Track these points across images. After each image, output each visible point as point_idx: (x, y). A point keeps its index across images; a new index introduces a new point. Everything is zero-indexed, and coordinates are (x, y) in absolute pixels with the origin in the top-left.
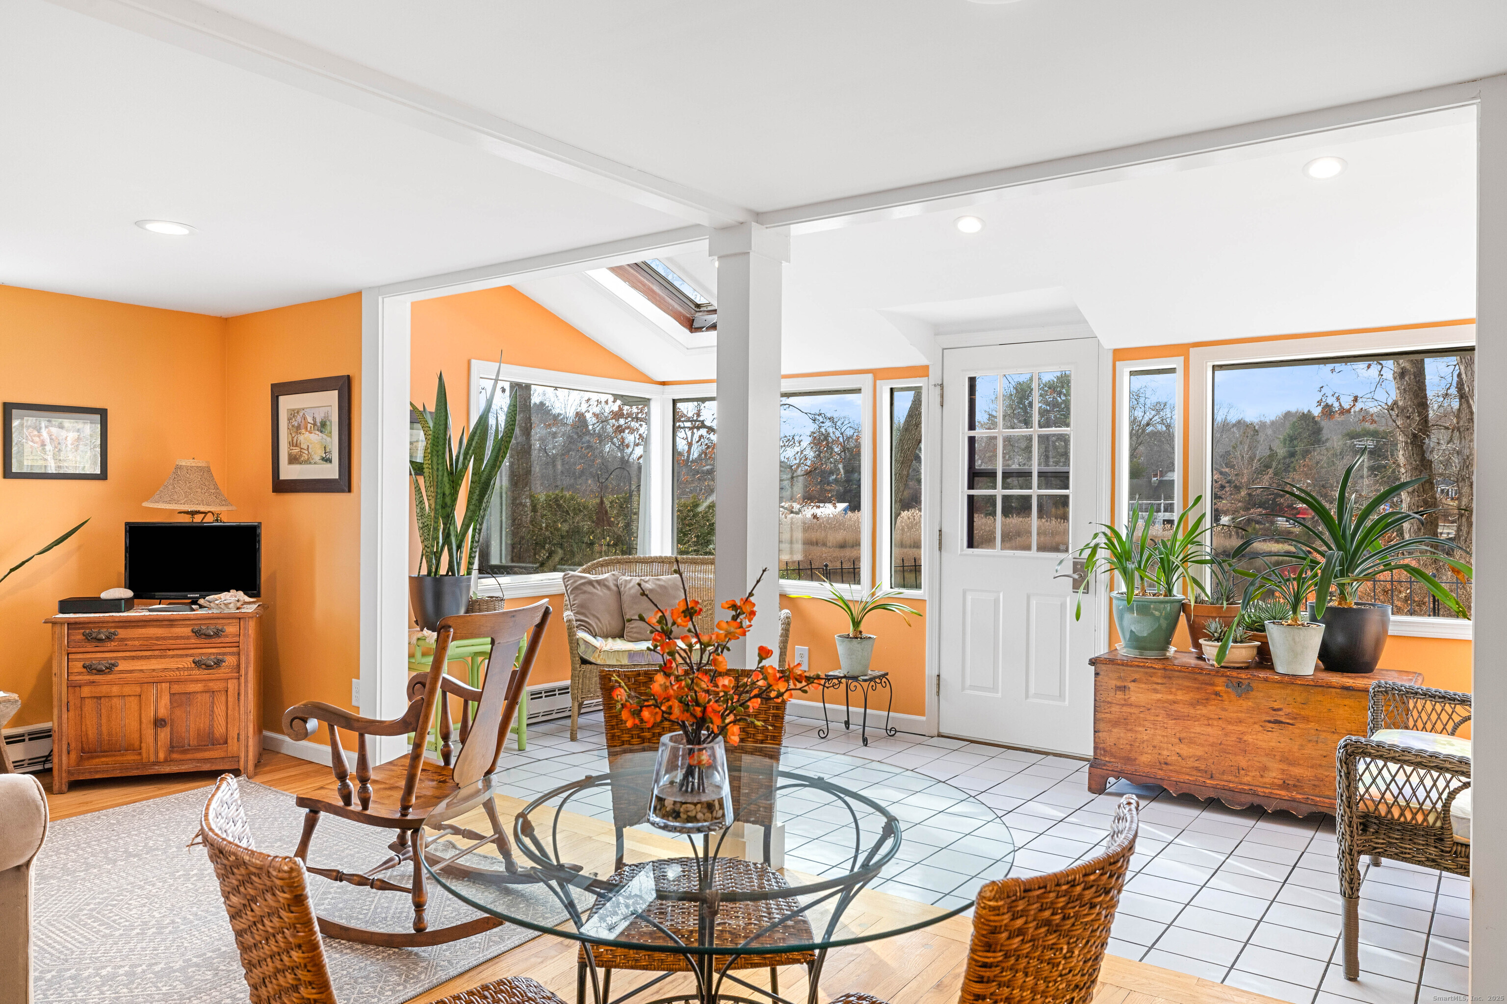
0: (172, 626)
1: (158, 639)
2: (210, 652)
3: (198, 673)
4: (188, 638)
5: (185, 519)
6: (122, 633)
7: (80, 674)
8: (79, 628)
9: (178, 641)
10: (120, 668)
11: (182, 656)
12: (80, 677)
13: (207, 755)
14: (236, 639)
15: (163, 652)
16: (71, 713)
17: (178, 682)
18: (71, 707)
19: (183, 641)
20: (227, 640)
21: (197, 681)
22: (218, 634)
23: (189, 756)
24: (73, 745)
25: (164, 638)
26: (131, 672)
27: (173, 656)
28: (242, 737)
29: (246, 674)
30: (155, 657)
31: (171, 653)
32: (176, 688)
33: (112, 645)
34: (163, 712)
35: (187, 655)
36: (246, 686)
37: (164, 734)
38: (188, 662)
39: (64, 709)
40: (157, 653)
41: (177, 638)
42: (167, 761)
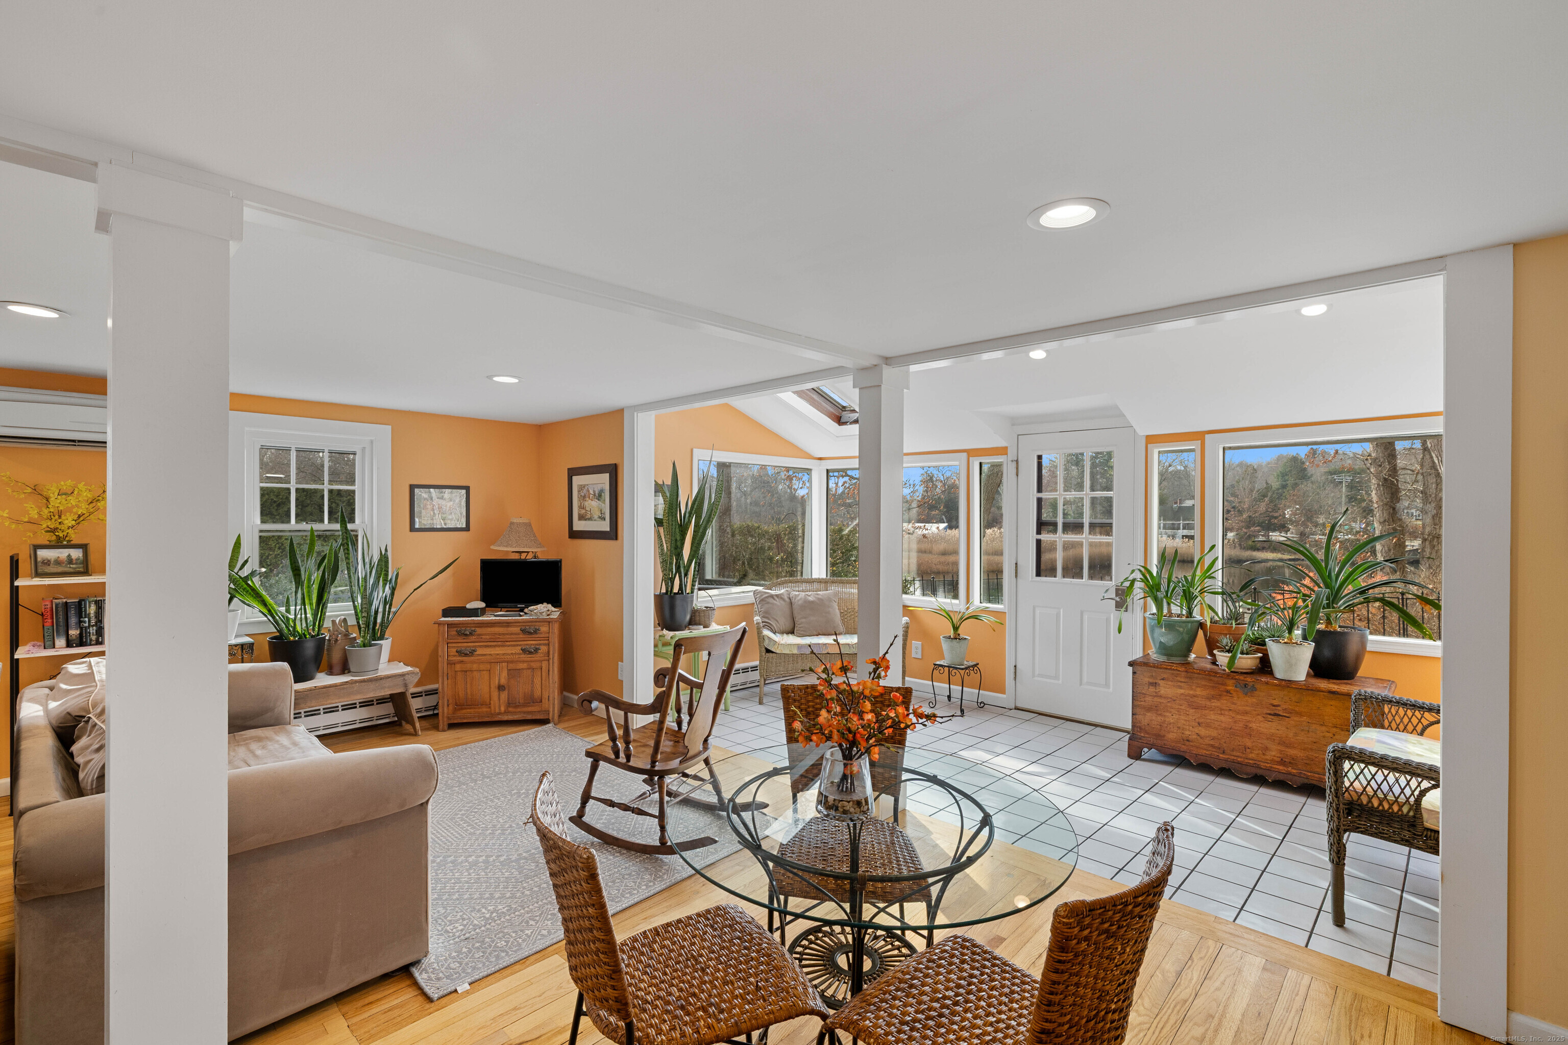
0: (508, 626)
1: (500, 634)
2: (531, 643)
3: (524, 657)
4: (518, 634)
5: (515, 557)
6: (479, 631)
7: (454, 656)
8: (454, 627)
9: (512, 636)
10: (477, 653)
11: (514, 646)
12: (455, 658)
13: (530, 709)
14: (547, 635)
15: (503, 643)
16: (449, 681)
17: (512, 662)
18: (450, 677)
19: (515, 636)
20: (542, 636)
21: (524, 662)
22: (536, 631)
23: (519, 710)
24: (451, 701)
25: (504, 634)
26: (484, 655)
27: (509, 646)
28: (551, 699)
29: (553, 658)
30: (499, 646)
31: (508, 643)
32: (511, 666)
33: (473, 638)
34: (503, 681)
35: (517, 645)
36: (553, 665)
37: (504, 695)
38: (518, 650)
39: (445, 678)
40: (499, 643)
41: (512, 634)
42: (506, 712)
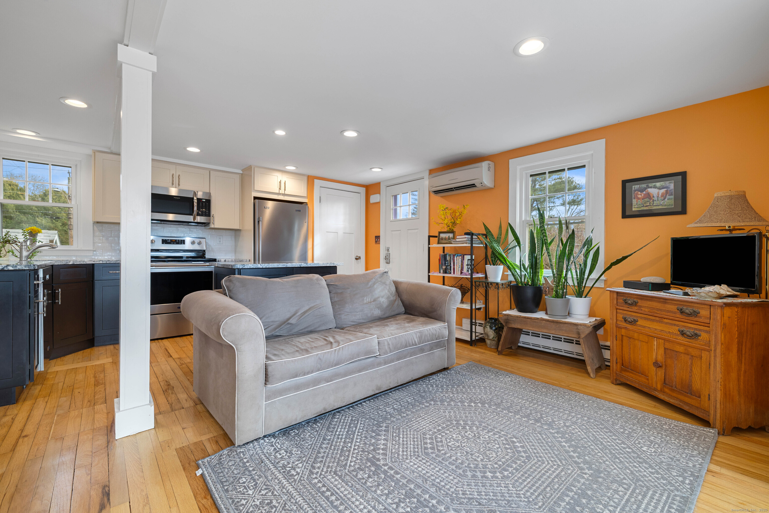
0: (665, 303)
1: (658, 309)
2: (690, 327)
3: (681, 339)
4: (675, 313)
6: (640, 303)
7: (622, 321)
8: (623, 296)
9: (669, 314)
10: (638, 323)
11: (671, 324)
12: (621, 323)
13: (687, 399)
14: (707, 321)
15: (661, 319)
16: (618, 342)
17: (669, 341)
18: (618, 339)
19: (671, 314)
20: (701, 320)
21: (680, 344)
22: (695, 314)
23: (674, 395)
24: (618, 360)
25: (661, 310)
26: (644, 327)
27: (667, 323)
28: (712, 398)
29: (715, 350)
30: (657, 321)
31: (665, 320)
32: (668, 345)
33: (635, 309)
34: (660, 358)
35: (675, 325)
36: (715, 360)
37: (661, 372)
38: (675, 330)
39: (615, 339)
40: (657, 319)
41: (668, 311)
42: (662, 391)
